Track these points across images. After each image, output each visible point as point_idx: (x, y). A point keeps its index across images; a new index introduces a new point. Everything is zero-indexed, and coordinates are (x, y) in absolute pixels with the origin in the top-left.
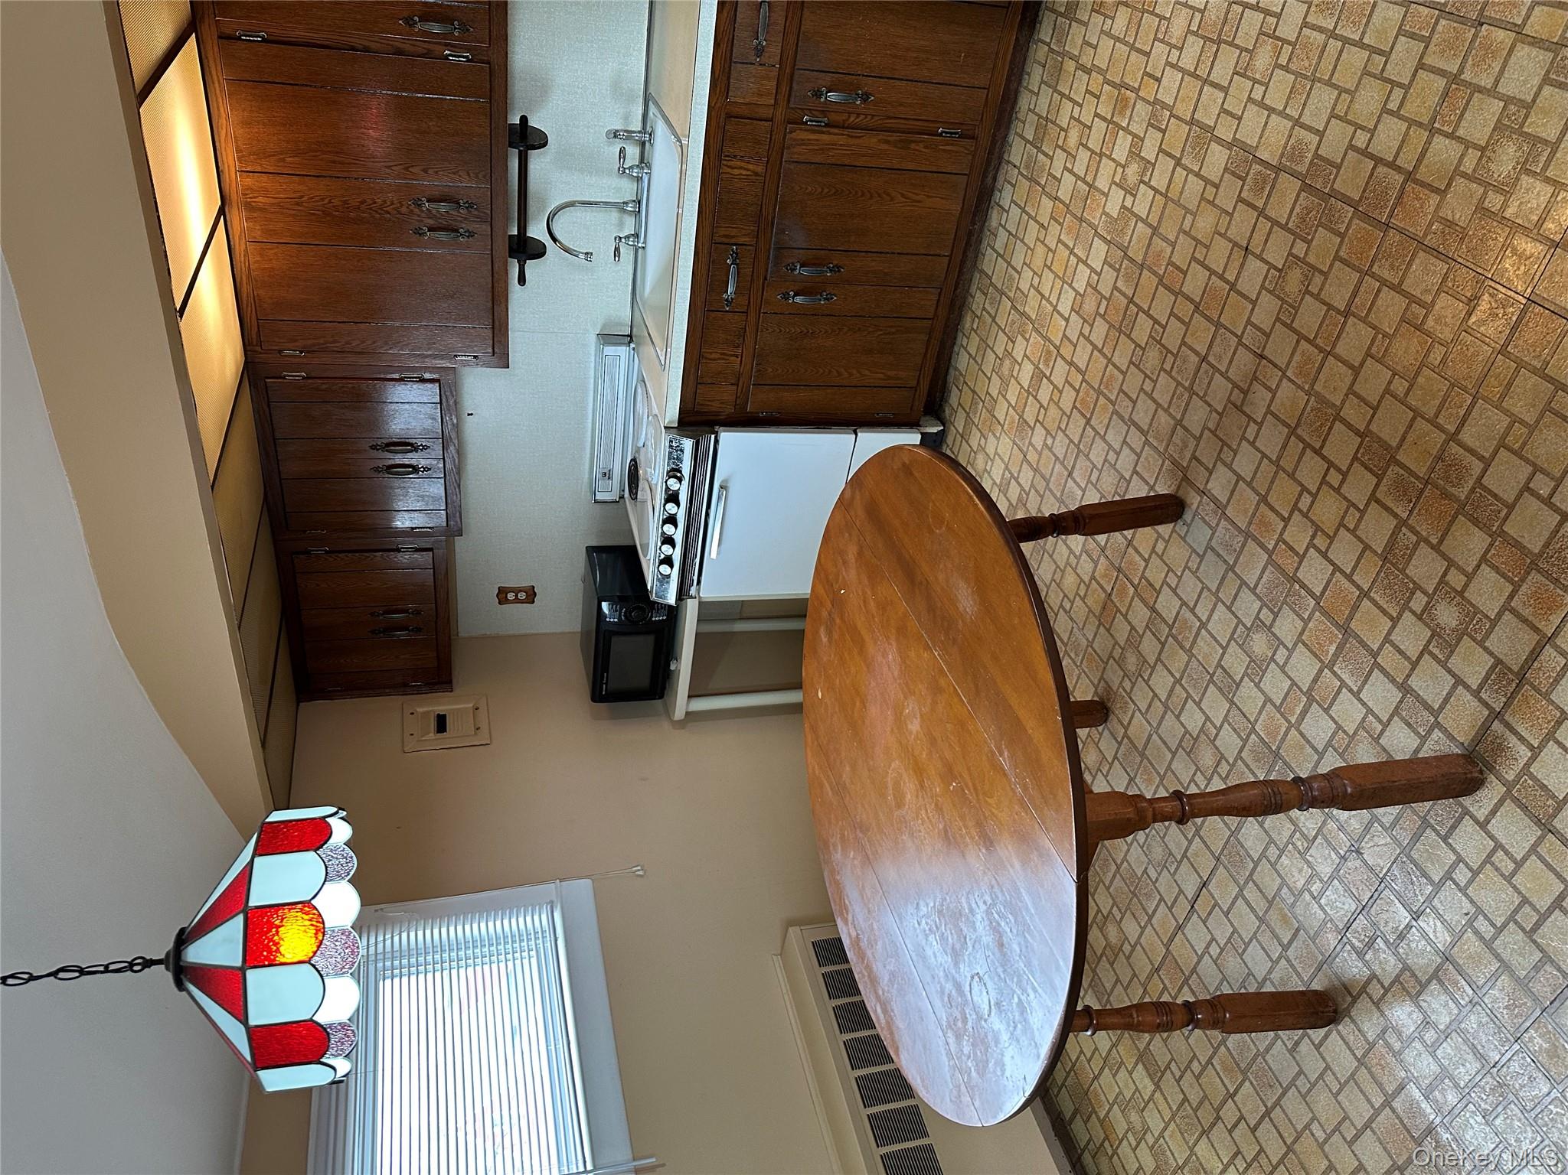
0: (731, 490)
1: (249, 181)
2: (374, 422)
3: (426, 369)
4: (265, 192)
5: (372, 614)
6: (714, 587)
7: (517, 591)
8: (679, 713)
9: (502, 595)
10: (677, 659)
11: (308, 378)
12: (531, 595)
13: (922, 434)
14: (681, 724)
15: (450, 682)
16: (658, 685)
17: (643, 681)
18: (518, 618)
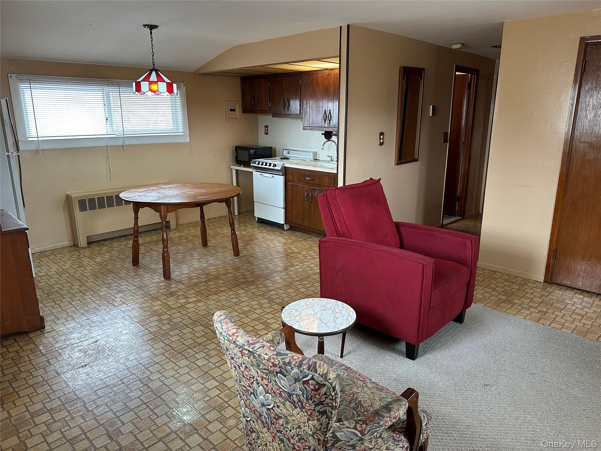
0: (272, 179)
1: (333, 75)
2: (293, 99)
3: (302, 111)
4: (331, 78)
5: (257, 96)
6: (256, 175)
7: (267, 130)
8: (232, 167)
9: (267, 127)
10: (244, 167)
11: (300, 85)
12: (266, 133)
13: (284, 224)
14: (230, 167)
15: (244, 113)
16: (239, 162)
17: (239, 159)
18: (262, 130)
